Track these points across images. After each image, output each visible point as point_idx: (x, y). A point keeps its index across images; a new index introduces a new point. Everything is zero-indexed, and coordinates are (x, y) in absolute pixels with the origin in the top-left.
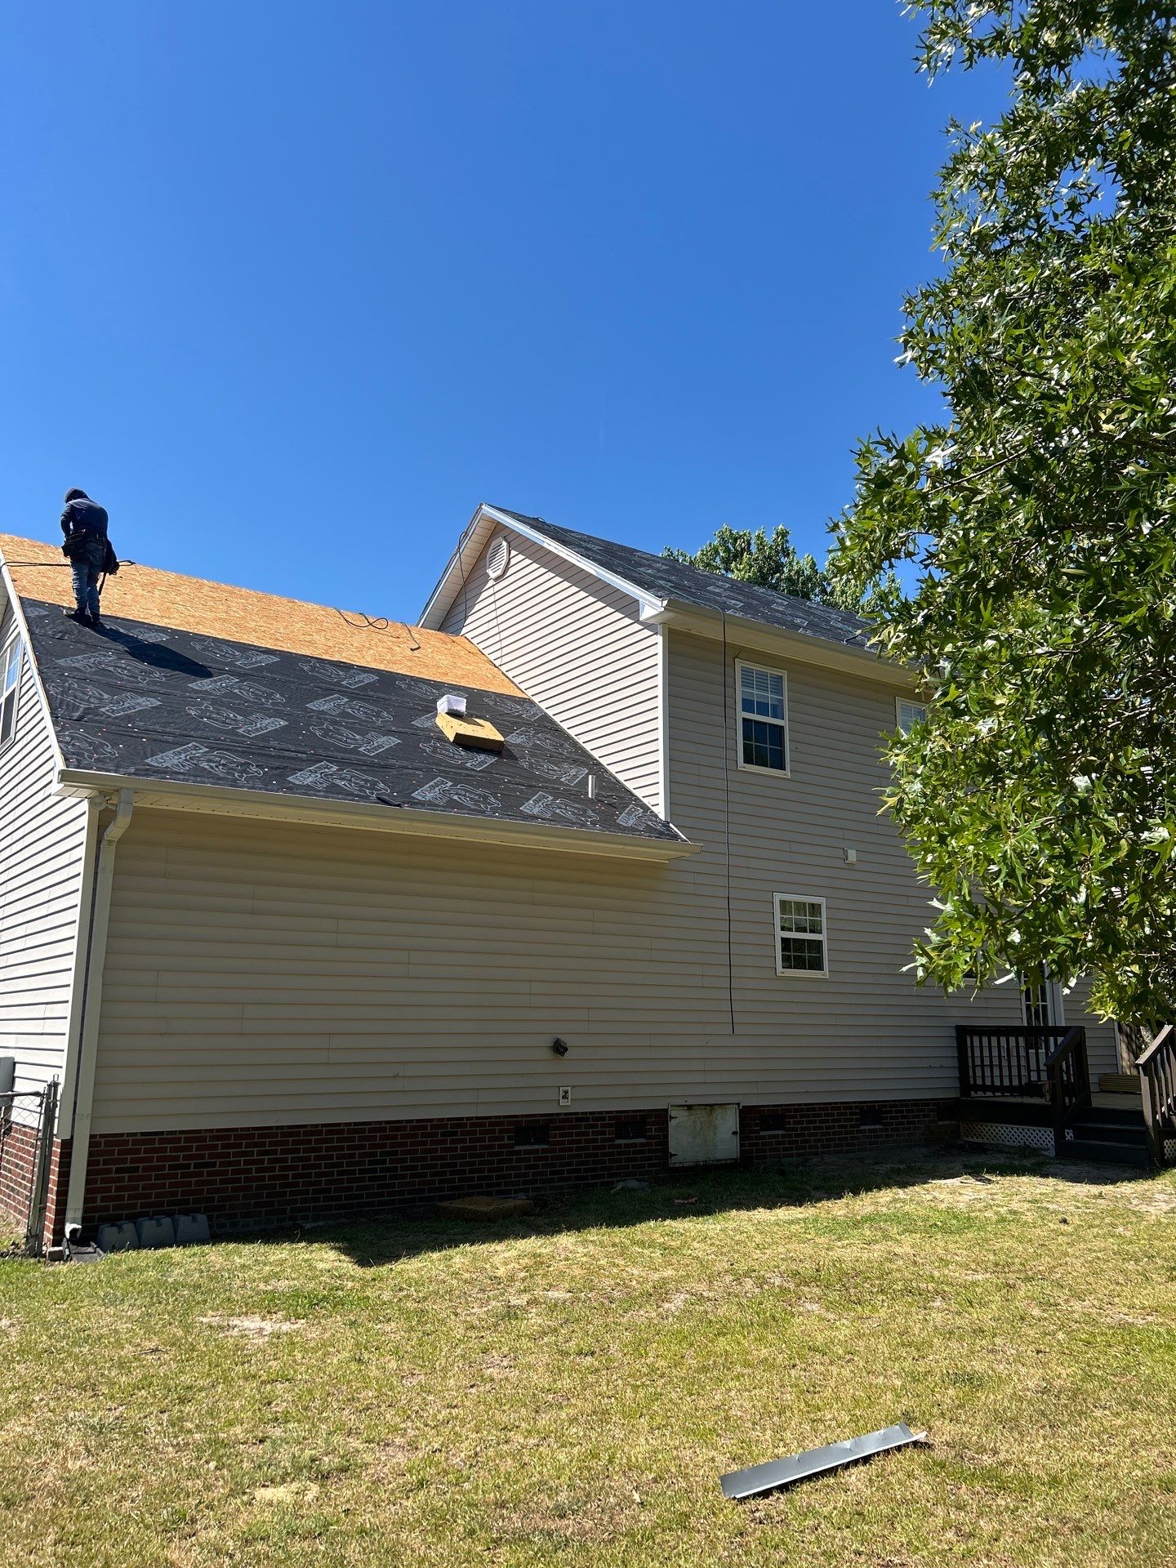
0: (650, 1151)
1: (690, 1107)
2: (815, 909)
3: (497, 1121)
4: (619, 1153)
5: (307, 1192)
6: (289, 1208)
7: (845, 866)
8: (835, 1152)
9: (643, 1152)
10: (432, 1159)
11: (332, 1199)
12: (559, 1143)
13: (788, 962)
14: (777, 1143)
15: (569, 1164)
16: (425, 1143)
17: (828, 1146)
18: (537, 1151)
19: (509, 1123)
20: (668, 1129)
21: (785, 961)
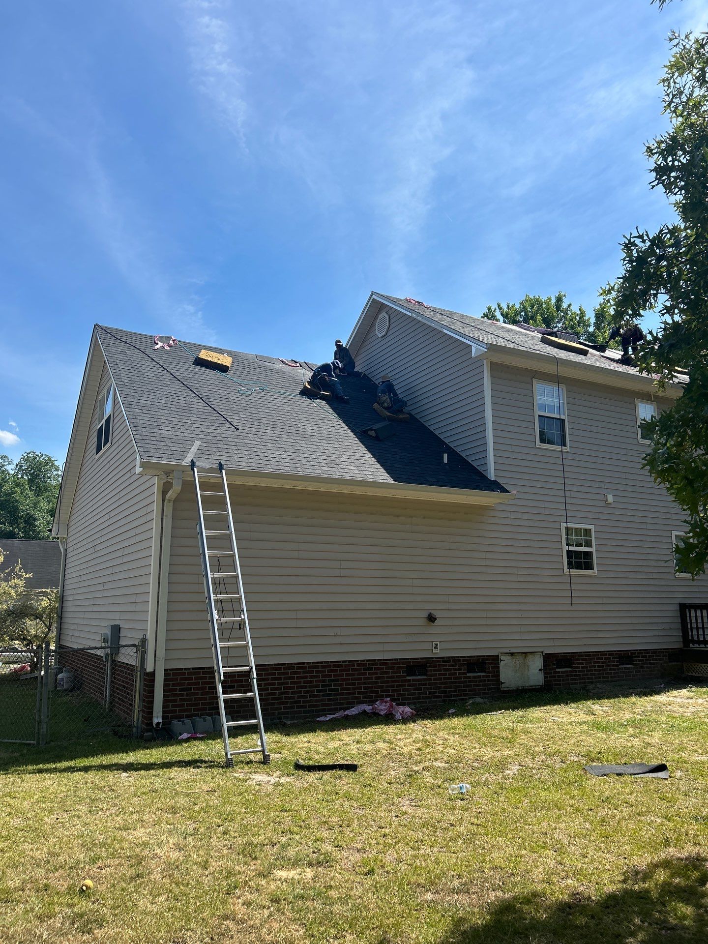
0: (489, 680)
1: (512, 654)
2: (587, 532)
3: (396, 662)
4: (470, 682)
5: (287, 703)
6: (277, 712)
7: (605, 505)
8: (604, 682)
9: (484, 681)
10: (359, 684)
11: (302, 707)
12: (431, 675)
13: (571, 565)
14: (567, 676)
15: (440, 688)
16: (354, 675)
17: (600, 678)
18: (420, 680)
19: (403, 663)
20: (499, 667)
21: (569, 565)
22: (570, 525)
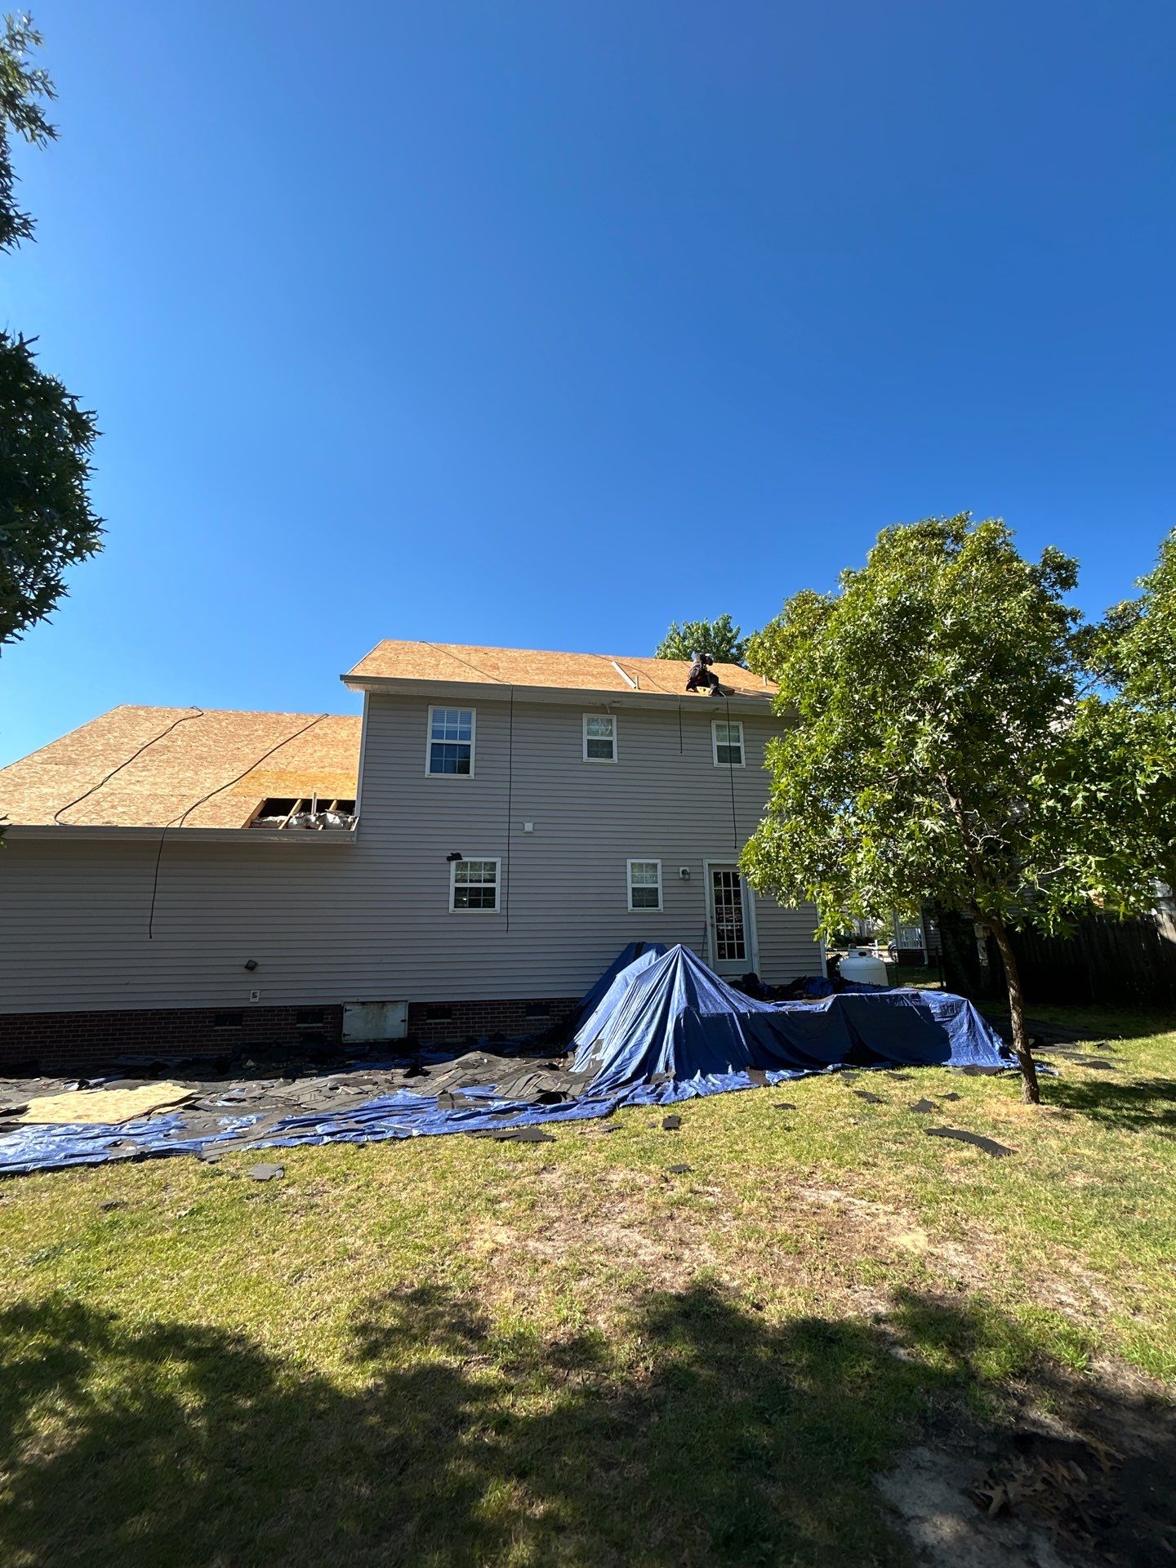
0: (328, 1032)
1: (363, 1003)
2: (490, 866)
3: (201, 1011)
5: (58, 1051)
7: (519, 835)
9: (319, 1032)
10: (150, 1033)
11: (75, 1056)
13: (461, 903)
14: (442, 1028)
16: (145, 1024)
18: (231, 1030)
19: (210, 1012)
20: (342, 1018)
21: (458, 903)
22: (465, 859)
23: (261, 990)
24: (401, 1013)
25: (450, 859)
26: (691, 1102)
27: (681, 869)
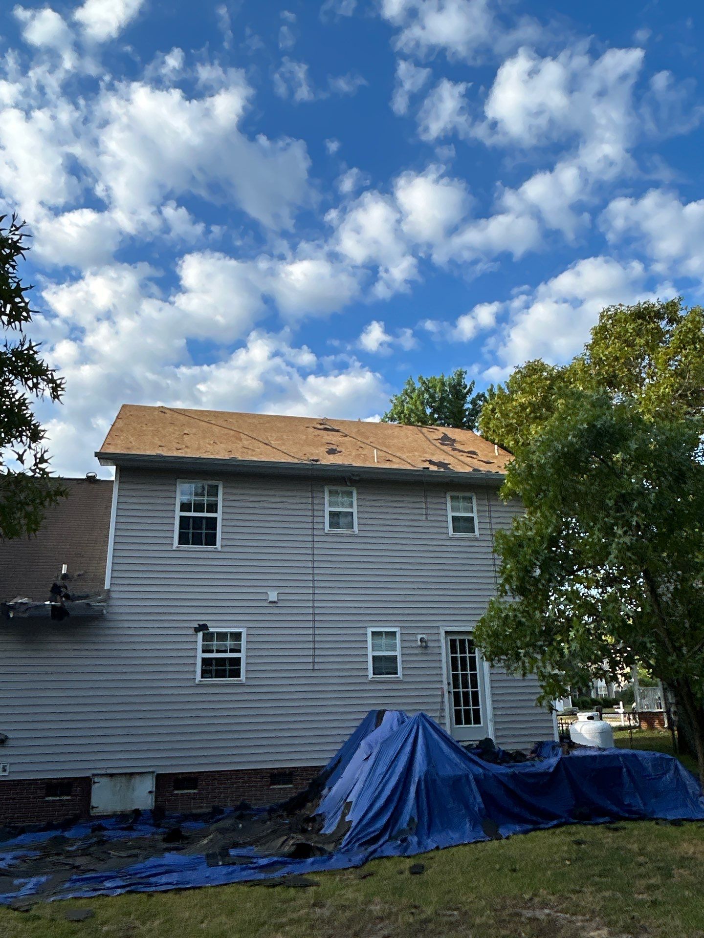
0: (74, 805)
1: (111, 775)
2: (237, 636)
4: (47, 806)
7: (267, 605)
9: (68, 805)
13: (209, 674)
14: (189, 799)
15: (5, 812)
17: (238, 800)
20: (91, 789)
21: (204, 674)
22: (211, 630)
23: (11, 764)
24: (149, 784)
25: (197, 630)
26: (431, 854)
27: (419, 637)
